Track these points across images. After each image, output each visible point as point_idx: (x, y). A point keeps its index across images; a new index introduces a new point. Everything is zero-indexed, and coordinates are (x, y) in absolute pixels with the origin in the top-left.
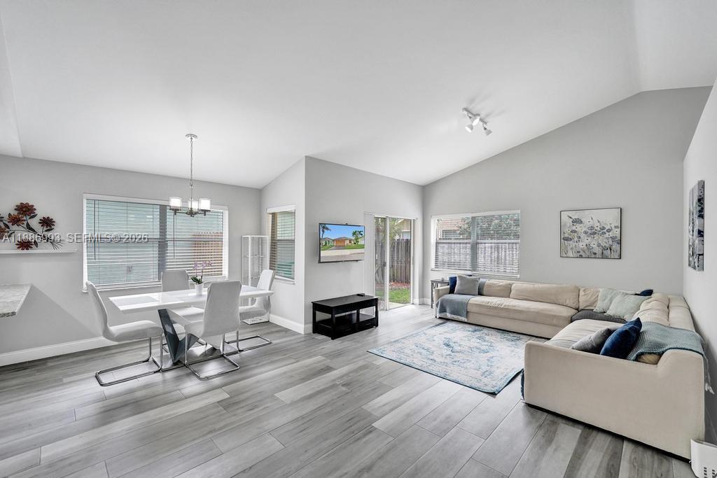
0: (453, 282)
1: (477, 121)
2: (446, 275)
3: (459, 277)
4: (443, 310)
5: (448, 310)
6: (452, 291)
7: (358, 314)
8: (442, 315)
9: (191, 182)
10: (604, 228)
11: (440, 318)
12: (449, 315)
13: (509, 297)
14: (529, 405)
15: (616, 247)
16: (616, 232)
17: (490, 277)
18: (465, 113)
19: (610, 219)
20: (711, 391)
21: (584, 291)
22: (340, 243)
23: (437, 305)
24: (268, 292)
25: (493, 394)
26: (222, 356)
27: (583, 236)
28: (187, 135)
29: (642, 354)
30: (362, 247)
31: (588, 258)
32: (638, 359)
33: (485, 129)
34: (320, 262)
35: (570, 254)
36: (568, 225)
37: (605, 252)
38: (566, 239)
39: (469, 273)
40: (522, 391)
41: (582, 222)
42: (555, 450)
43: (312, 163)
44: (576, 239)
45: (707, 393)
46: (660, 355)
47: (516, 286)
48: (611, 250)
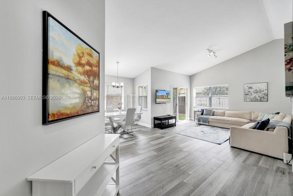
0: (203, 111)
1: (212, 53)
2: (200, 108)
3: (205, 109)
4: (199, 121)
5: (201, 121)
6: (202, 114)
7: (168, 122)
8: (199, 123)
9: (118, 77)
10: (261, 90)
11: (198, 124)
12: (201, 123)
13: (224, 116)
14: (232, 147)
15: (266, 97)
16: (266, 92)
17: (217, 109)
18: (208, 50)
19: (263, 87)
20: (290, 139)
21: (253, 113)
22: (162, 97)
23: (197, 119)
24: (140, 113)
25: (220, 144)
26: (128, 133)
27: (253, 93)
28: (116, 62)
29: (269, 128)
30: (170, 99)
31: (255, 101)
32: (267, 130)
33: (215, 55)
34: (156, 103)
35: (248, 100)
36: (247, 89)
37: (261, 99)
38: (246, 95)
39: (209, 108)
40: (230, 143)
41: (252, 88)
42: (240, 157)
43: (153, 69)
44: (250, 94)
45: (289, 139)
46: (274, 128)
47: (227, 112)
48: (264, 98)
